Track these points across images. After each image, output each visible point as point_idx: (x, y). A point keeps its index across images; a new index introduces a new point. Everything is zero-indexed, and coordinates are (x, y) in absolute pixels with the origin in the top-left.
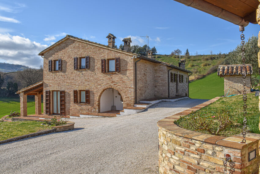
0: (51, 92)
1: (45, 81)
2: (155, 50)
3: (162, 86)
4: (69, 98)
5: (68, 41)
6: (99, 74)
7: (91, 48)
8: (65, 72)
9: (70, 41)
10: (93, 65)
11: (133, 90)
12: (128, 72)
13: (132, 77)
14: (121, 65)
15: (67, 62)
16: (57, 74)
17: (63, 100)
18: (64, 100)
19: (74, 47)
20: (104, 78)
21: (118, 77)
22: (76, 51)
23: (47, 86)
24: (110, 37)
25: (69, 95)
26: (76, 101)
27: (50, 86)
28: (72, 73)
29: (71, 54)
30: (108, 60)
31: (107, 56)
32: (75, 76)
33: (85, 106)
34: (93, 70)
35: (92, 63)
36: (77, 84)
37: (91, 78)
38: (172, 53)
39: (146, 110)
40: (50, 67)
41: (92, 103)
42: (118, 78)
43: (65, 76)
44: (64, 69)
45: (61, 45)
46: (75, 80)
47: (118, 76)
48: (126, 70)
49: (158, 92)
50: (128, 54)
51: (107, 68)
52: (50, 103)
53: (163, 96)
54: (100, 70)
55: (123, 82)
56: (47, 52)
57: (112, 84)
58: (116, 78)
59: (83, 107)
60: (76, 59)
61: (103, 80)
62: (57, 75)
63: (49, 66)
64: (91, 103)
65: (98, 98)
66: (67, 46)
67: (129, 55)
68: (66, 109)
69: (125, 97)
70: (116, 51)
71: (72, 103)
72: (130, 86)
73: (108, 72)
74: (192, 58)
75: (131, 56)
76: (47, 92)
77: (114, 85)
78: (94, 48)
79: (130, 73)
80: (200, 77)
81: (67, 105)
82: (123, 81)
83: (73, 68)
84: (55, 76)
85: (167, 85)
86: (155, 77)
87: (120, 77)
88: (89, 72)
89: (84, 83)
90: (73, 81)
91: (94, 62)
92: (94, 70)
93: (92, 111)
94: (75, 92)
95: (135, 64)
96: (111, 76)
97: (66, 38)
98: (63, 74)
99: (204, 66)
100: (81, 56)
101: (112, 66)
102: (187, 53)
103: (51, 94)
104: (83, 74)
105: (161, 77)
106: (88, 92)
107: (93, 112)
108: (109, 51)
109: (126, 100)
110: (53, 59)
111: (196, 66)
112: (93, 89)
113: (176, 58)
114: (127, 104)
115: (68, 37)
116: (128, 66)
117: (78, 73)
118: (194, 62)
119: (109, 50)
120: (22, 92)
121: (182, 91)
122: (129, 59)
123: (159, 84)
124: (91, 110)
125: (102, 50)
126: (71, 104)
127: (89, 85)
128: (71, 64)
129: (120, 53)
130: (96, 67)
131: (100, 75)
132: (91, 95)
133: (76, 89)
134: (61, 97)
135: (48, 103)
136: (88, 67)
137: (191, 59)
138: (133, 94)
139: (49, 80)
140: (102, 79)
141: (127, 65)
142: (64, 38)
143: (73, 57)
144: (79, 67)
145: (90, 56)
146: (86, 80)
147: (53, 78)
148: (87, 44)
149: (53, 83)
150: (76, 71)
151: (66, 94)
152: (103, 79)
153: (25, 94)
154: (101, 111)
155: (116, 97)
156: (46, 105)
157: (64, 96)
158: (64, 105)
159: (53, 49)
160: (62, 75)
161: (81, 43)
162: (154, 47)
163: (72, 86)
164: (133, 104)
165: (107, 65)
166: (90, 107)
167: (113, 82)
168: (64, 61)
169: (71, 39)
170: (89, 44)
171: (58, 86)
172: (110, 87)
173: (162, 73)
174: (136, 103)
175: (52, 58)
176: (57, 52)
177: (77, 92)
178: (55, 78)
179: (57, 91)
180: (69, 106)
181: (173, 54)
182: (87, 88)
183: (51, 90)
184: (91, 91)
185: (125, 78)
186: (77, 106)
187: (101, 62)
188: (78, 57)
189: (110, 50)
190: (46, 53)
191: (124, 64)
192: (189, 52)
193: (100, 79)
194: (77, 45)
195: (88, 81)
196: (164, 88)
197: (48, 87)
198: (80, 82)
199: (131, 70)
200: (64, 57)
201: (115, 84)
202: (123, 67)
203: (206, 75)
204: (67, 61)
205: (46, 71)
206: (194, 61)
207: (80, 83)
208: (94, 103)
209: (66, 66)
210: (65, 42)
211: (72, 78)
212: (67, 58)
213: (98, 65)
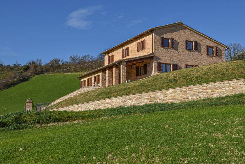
1: (156, 55)
8: (176, 49)
9: (180, 27)
13: (224, 60)
16: (169, 50)
19: (184, 32)
22: (186, 35)
23: (158, 59)
27: (162, 59)
28: (183, 51)
29: (182, 37)
31: (209, 44)
32: (186, 54)
34: (200, 52)
35: (198, 47)
36: (187, 60)
37: (198, 57)
43: (177, 53)
45: (172, 27)
46: (186, 57)
48: (221, 55)
54: (205, 53)
56: (158, 30)
58: (215, 59)
60: (187, 42)
61: (207, 60)
75: (224, 47)
76: (159, 64)
78: (200, 37)
79: (223, 58)
83: (184, 48)
84: (167, 51)
87: (218, 59)
88: (196, 54)
89: (193, 60)
90: (184, 58)
91: (200, 46)
96: (212, 58)
97: (179, 24)
100: (190, 40)
108: (211, 41)
115: (181, 23)
116: (222, 53)
117: (188, 52)
122: (222, 49)
125: (206, 39)
127: (196, 62)
128: (182, 44)
130: (202, 50)
131: (205, 56)
133: (186, 64)
134: (174, 69)
136: (196, 49)
139: (160, 54)
149: (164, 57)
150: (186, 51)
151: (178, 67)
157: (177, 69)
159: (164, 29)
160: (173, 52)
163: (183, 61)
167: (213, 62)
168: (176, 41)
171: (170, 60)
176: (168, 32)
178: (166, 53)
179: (166, 64)
182: (195, 64)
191: (220, 51)
194: (186, 31)
195: (196, 59)
198: (190, 59)
200: (175, 37)
202: (219, 53)
204: (178, 41)
205: (157, 46)
210: (176, 26)
211: (183, 55)
212: (178, 39)
213: (204, 49)
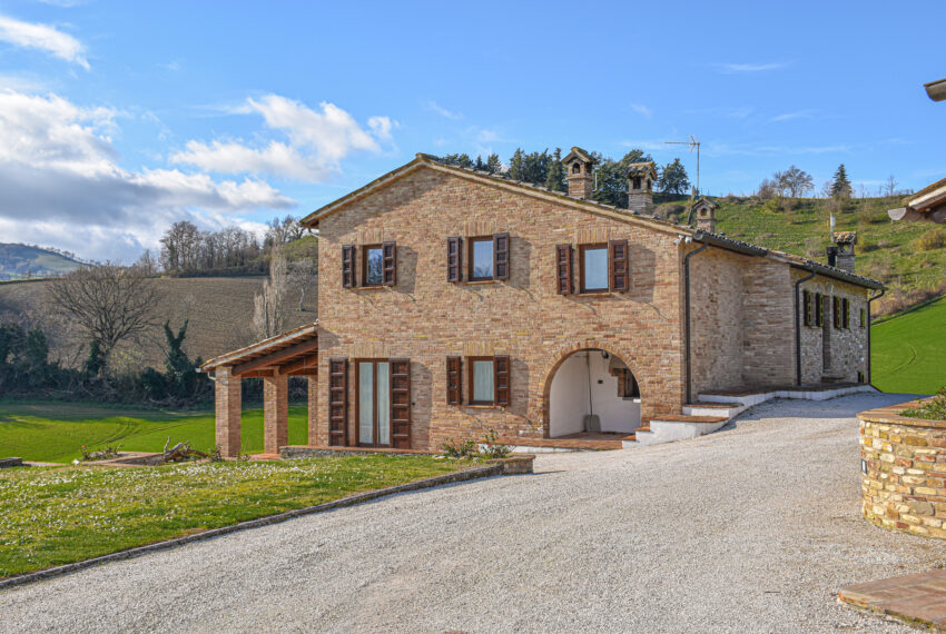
0: (352, 364)
1: (325, 325)
2: (682, 175)
3: (772, 340)
4: (425, 387)
5: (422, 175)
6: (546, 298)
7: (514, 204)
8: (409, 289)
9: (430, 177)
10: (523, 266)
11: (678, 356)
12: (656, 292)
13: (675, 311)
14: (633, 269)
15: (417, 253)
16: (378, 296)
17: (404, 394)
18: (407, 394)
19: (446, 200)
20: (565, 310)
21: (622, 309)
22: (454, 212)
23: (332, 341)
24: (575, 161)
25: (427, 374)
26: (455, 397)
27: (349, 342)
28: (439, 294)
29: (436, 225)
30: (582, 248)
31: (579, 235)
32: (453, 304)
33: (491, 415)
34: (524, 285)
35: (517, 260)
36: (460, 333)
37: (517, 314)
38: (764, 188)
39: (728, 425)
40: (349, 270)
41: (518, 402)
42: (623, 313)
43: (411, 306)
44: (405, 281)
45: (393, 189)
46: (453, 321)
47: (621, 306)
48: (652, 285)
49: (755, 365)
50: (661, 227)
51: (577, 278)
52: (347, 404)
53: (774, 381)
54: (554, 284)
55: (642, 327)
56: (336, 216)
57: (599, 336)
58: (613, 311)
59: (482, 416)
60: (453, 245)
61: (564, 319)
62: (378, 302)
63: (345, 266)
64: (514, 402)
65: (542, 384)
66: (417, 193)
67: (664, 232)
68: (416, 428)
69: (646, 380)
70: (613, 218)
71: (439, 406)
72: (665, 342)
73: (583, 290)
74: (866, 210)
75: (670, 234)
76: (334, 365)
77: (607, 336)
78: (526, 205)
79: (666, 296)
80: (910, 302)
81: (417, 410)
82: (638, 323)
83: (446, 274)
84: (369, 304)
85: (792, 338)
86: (743, 308)
87: (630, 310)
88: (505, 292)
89: (488, 332)
90: (441, 324)
91: (527, 256)
92: (527, 282)
93: (521, 432)
94: (453, 364)
95: (686, 262)
96: (596, 307)
97: (414, 166)
98: (401, 297)
99: (927, 247)
100: (476, 232)
101: (597, 270)
102: (841, 184)
103: (352, 373)
104: (482, 298)
105: (767, 309)
106: (502, 366)
107: (523, 436)
108: (586, 216)
109: (653, 392)
110: (360, 242)
111: (887, 246)
112: (524, 352)
113: (782, 209)
114: (655, 405)
115: (423, 163)
116: (657, 272)
117: (464, 293)
118: (875, 227)
119: (583, 211)
120: (226, 365)
121: (846, 363)
122: (662, 245)
123: (758, 335)
124: (518, 428)
125: (559, 212)
126: (434, 410)
127: (507, 336)
128: (433, 261)
129: (626, 222)
130: (534, 274)
131: (552, 303)
132: (515, 373)
133: (455, 353)
134: (394, 383)
135: (338, 407)
136: (503, 271)
137: (858, 214)
138: (677, 371)
139: (342, 320)
140: (559, 315)
141: (652, 266)
142: (408, 166)
143: (444, 237)
144: (465, 272)
145: (512, 234)
146: (496, 320)
147: (362, 313)
148: (499, 188)
149: (359, 331)
150: (453, 289)
151: (415, 370)
152: (566, 315)
153: (233, 373)
154: (552, 433)
155: (600, 382)
156: (331, 414)
157: (407, 380)
158: (407, 411)
159: (358, 206)
160: (396, 303)
161: (474, 185)
162: (677, 160)
163: (442, 343)
164: (677, 406)
165: (576, 266)
166: (510, 416)
167: (601, 327)
168: (407, 248)
169: (435, 171)
170: (505, 190)
171: (383, 340)
172: (591, 346)
173: (772, 292)
174: (689, 401)
175: (354, 238)
176: (377, 214)
177: (461, 364)
178: (367, 312)
179: (375, 361)
180: (426, 417)
181: (766, 193)
182: (500, 351)
183: (351, 356)
184: (516, 360)
185: (647, 314)
186: (459, 414)
187: (554, 255)
188: (463, 234)
189: (592, 213)
190: (330, 220)
191: (645, 263)
192: (848, 178)
193: (553, 314)
194: (459, 190)
195: (505, 325)
196: (781, 349)
197: (338, 344)
198: (470, 327)
199: (669, 284)
200: (405, 233)
201: (611, 333)
202: (639, 273)
203: (938, 294)
204: (420, 248)
205: (331, 285)
206: (875, 222)
207: (471, 332)
208: (526, 402)
209: (414, 270)
210: (408, 180)
211: (440, 312)
212: (416, 239)
213: (543, 266)
